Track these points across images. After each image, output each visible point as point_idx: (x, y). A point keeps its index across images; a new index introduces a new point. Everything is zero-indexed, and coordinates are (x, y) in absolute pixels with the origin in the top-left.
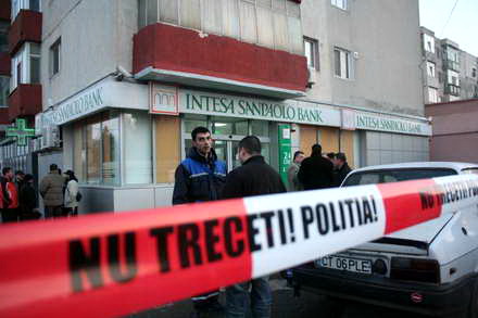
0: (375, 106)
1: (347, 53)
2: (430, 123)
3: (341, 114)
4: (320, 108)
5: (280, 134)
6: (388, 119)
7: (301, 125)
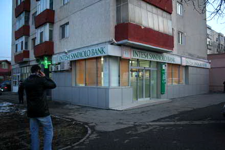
0: (191, 56)
1: (182, 33)
2: (210, 63)
3: (181, 59)
4: (174, 57)
5: (162, 67)
6: (196, 61)
7: (168, 63)
